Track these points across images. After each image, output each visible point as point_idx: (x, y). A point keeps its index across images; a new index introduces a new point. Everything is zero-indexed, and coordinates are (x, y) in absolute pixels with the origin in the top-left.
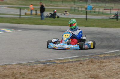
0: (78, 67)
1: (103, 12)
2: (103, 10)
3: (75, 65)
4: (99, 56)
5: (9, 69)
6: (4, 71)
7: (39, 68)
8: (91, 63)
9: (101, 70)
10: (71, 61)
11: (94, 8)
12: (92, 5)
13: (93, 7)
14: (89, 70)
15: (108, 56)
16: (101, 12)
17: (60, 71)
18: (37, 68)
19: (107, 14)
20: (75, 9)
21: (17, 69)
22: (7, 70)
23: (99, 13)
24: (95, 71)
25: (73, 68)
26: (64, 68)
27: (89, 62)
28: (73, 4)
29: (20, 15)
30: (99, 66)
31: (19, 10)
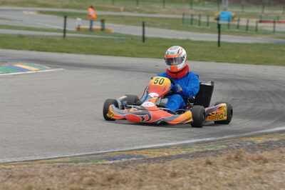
0: (203, 174)
1: (257, 27)
2: (257, 22)
3: (195, 167)
4: (252, 139)
5: (21, 177)
6: (6, 183)
7: (99, 176)
8: (236, 163)
9: (262, 183)
10: (183, 152)
11: (236, 19)
12: (232, 11)
13: (233, 14)
14: (230, 182)
15: (275, 139)
16: (252, 27)
17: (155, 186)
18: (94, 174)
19: (265, 33)
20: (192, 20)
21: (42, 178)
22: (15, 180)
23: (247, 30)
24: (248, 187)
25: (188, 178)
26: (165, 175)
27: (229, 159)
28: (187, 6)
29: (65, 31)
30: (256, 171)
31: (63, 19)
